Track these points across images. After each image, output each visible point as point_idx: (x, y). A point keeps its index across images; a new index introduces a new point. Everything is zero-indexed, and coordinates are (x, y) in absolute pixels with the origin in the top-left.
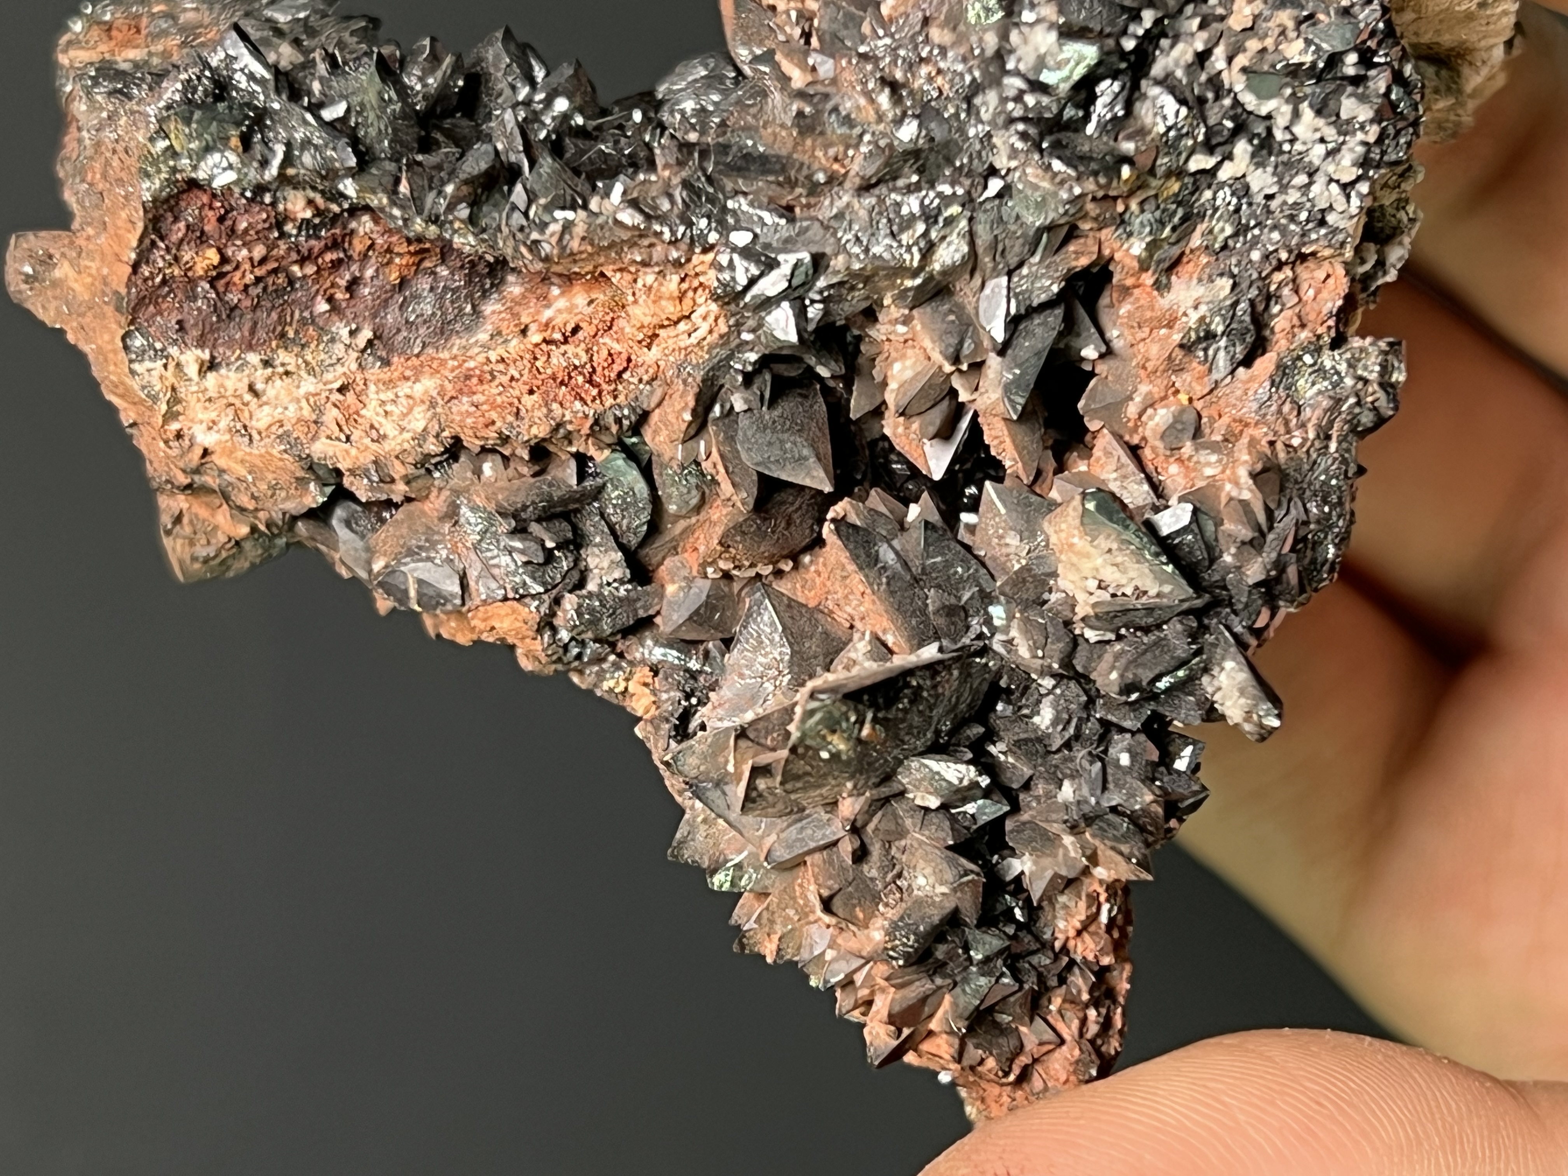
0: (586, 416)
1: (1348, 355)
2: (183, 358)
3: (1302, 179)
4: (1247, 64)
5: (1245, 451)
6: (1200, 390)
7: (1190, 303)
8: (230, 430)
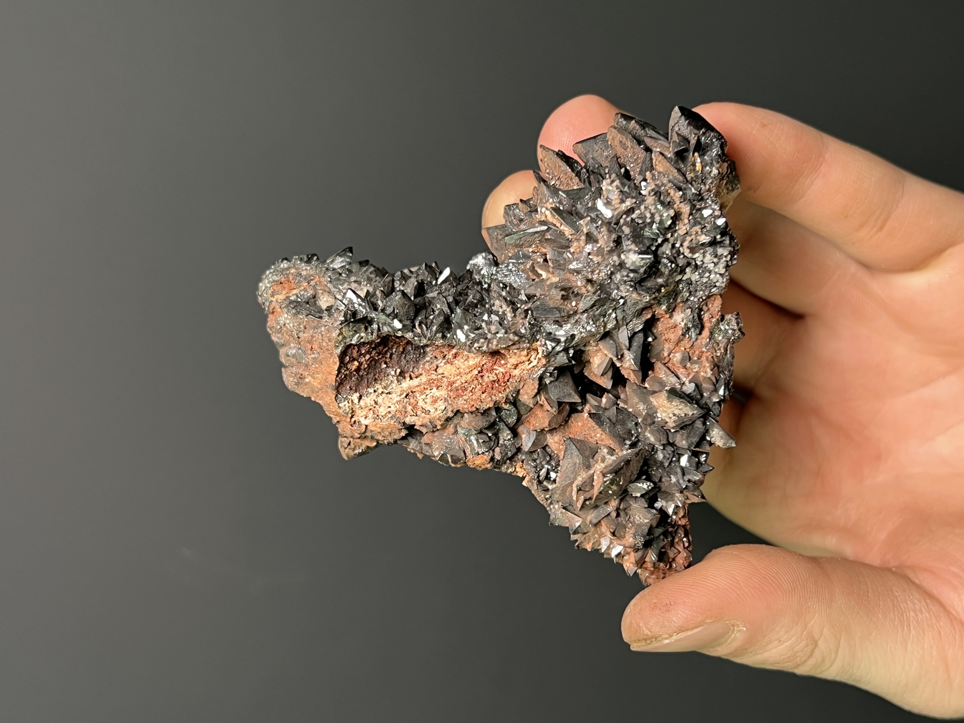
0: (504, 398)
1: (726, 322)
2: (352, 398)
3: (707, 274)
4: (688, 245)
5: (706, 362)
6: (688, 346)
7: (681, 320)
8: (373, 418)
